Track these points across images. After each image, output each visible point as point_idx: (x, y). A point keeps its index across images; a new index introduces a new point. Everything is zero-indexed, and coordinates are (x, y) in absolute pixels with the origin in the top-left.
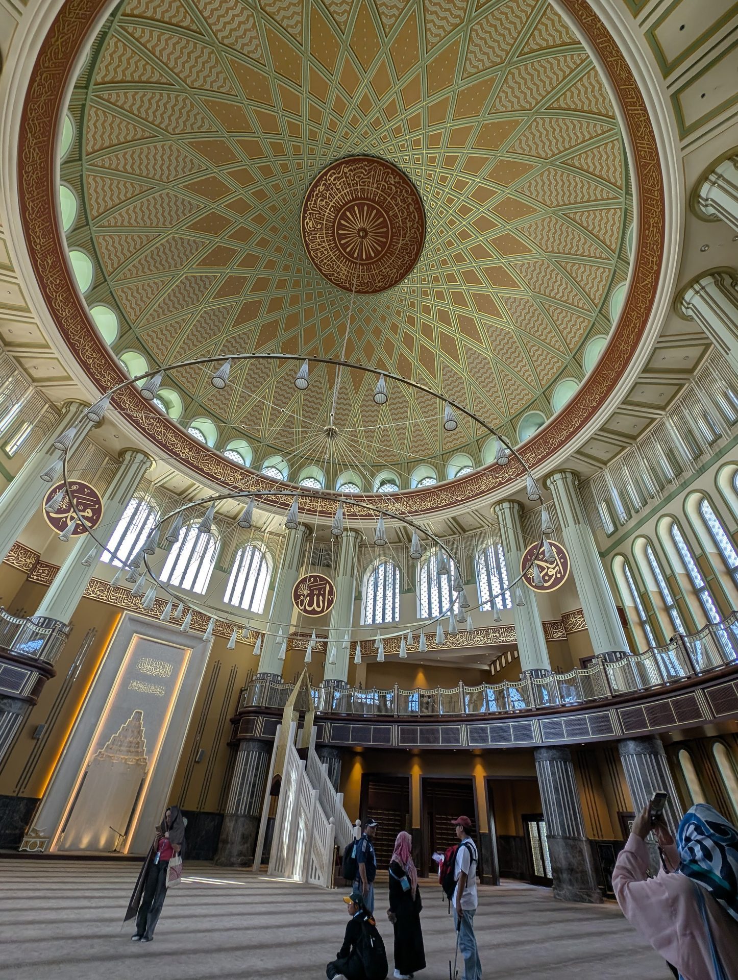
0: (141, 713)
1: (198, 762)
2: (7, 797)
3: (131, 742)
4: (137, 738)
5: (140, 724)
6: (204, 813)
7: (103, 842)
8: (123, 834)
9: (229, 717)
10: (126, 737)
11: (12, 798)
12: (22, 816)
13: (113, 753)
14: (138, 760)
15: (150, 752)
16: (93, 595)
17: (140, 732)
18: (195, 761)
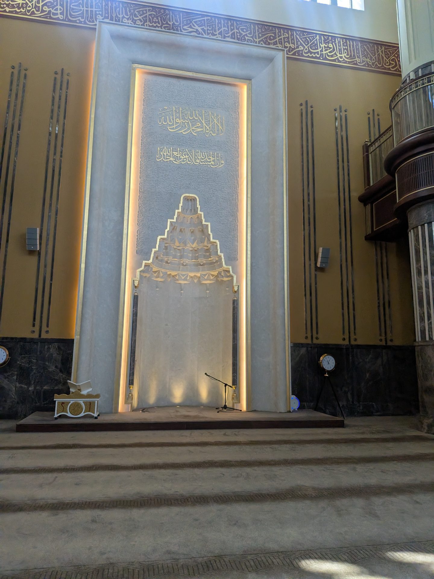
0: (194, 200)
1: (322, 269)
2: (23, 340)
3: (196, 251)
4: (202, 241)
5: (199, 218)
6: (358, 346)
7: (204, 394)
8: (230, 383)
9: (355, 194)
10: (185, 244)
11: (32, 341)
12: (59, 366)
13: (173, 270)
14: (217, 276)
15: (232, 258)
16: (38, 14)
17: (203, 230)
18: (317, 268)
